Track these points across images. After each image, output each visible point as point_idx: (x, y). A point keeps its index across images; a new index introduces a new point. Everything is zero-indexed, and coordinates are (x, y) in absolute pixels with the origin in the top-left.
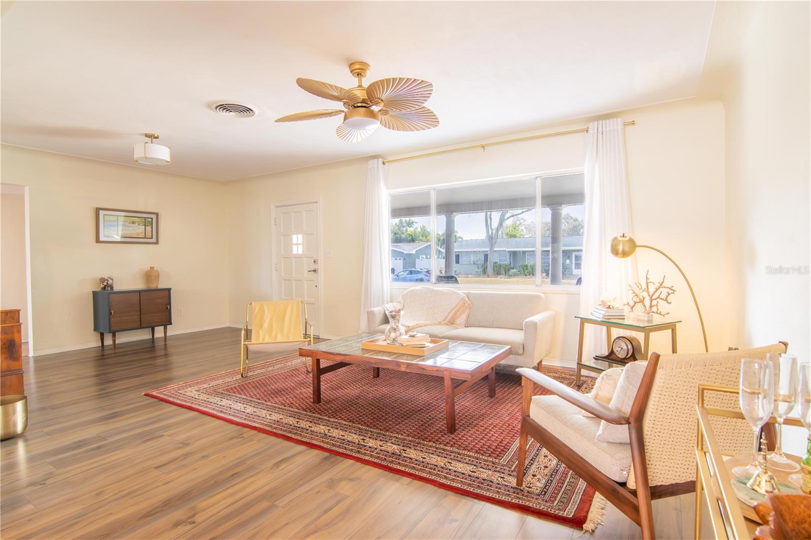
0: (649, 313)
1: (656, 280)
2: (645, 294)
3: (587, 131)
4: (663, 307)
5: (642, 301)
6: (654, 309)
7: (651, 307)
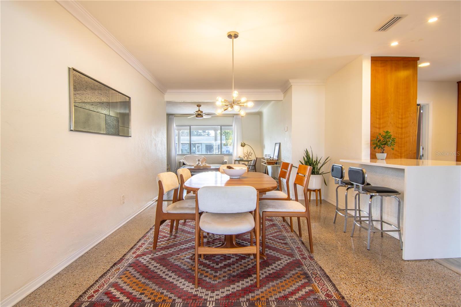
0: (247, 158)
1: (249, 152)
2: (247, 155)
3: (233, 117)
4: (250, 157)
5: (246, 156)
6: (249, 157)
7: (248, 157)
